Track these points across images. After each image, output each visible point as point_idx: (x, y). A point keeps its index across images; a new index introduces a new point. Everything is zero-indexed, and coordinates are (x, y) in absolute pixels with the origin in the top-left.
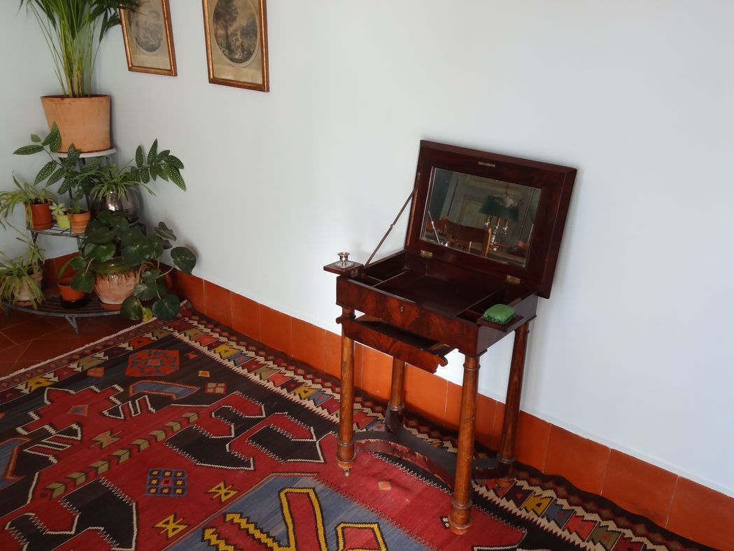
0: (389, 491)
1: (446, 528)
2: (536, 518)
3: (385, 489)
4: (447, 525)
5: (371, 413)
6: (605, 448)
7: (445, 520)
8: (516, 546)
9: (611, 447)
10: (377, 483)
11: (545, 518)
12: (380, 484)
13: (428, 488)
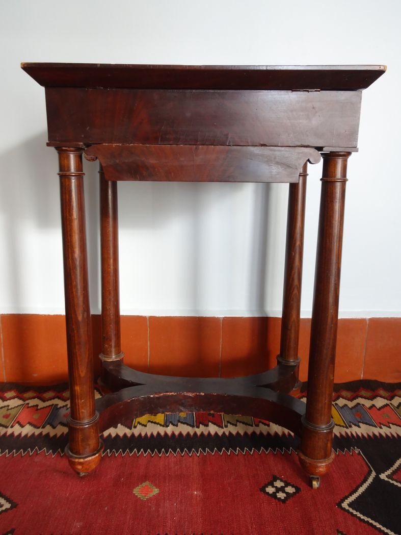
0: (159, 494)
1: (284, 501)
2: (348, 431)
3: (151, 495)
4: (281, 495)
5: (42, 405)
6: (361, 322)
7: (270, 490)
8: (374, 474)
9: (368, 317)
10: (130, 492)
11: (353, 426)
12: (137, 491)
13: (204, 460)
